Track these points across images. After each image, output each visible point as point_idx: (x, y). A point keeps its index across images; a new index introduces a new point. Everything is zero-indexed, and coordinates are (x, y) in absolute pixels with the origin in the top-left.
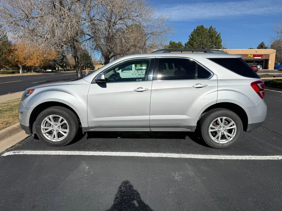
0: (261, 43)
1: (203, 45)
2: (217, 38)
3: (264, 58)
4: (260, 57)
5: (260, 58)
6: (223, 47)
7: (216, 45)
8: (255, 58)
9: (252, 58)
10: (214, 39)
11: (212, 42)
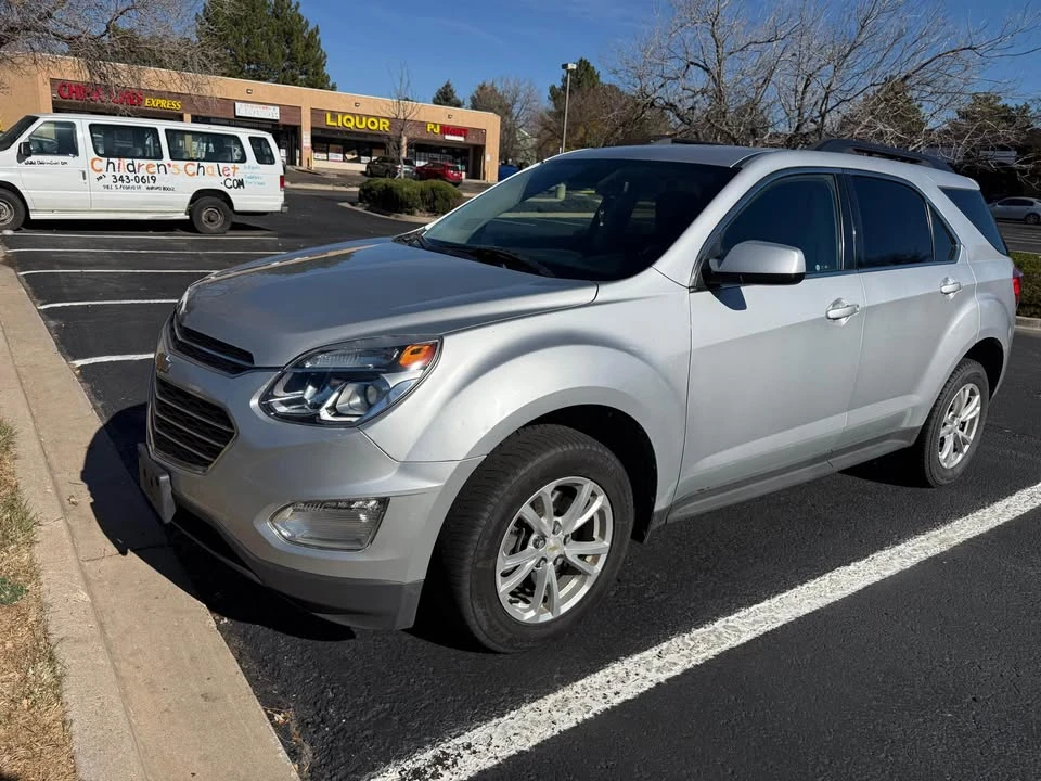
0: (444, 85)
1: (258, 64)
2: (307, 46)
3: (473, 140)
4: (461, 135)
5: (461, 139)
6: (330, 84)
7: (306, 73)
8: (448, 137)
9: (439, 138)
10: (299, 45)
11: (292, 58)
